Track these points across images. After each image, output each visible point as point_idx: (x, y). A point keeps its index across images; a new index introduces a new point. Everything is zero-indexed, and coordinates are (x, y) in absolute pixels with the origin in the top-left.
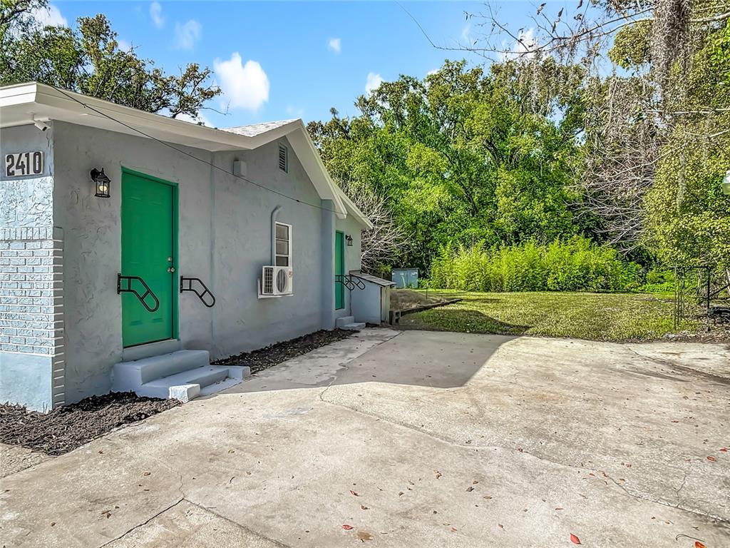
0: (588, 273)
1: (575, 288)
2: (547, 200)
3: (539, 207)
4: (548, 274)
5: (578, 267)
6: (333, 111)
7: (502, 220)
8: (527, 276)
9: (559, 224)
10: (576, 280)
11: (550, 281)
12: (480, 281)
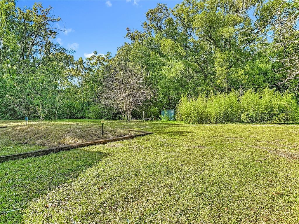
0: (272, 110)
1: (263, 121)
2: (246, 68)
3: (241, 72)
4: (242, 112)
5: (264, 107)
6: (128, 29)
7: (219, 81)
8: (227, 113)
9: (255, 82)
10: (263, 115)
11: (243, 117)
12: (194, 117)
